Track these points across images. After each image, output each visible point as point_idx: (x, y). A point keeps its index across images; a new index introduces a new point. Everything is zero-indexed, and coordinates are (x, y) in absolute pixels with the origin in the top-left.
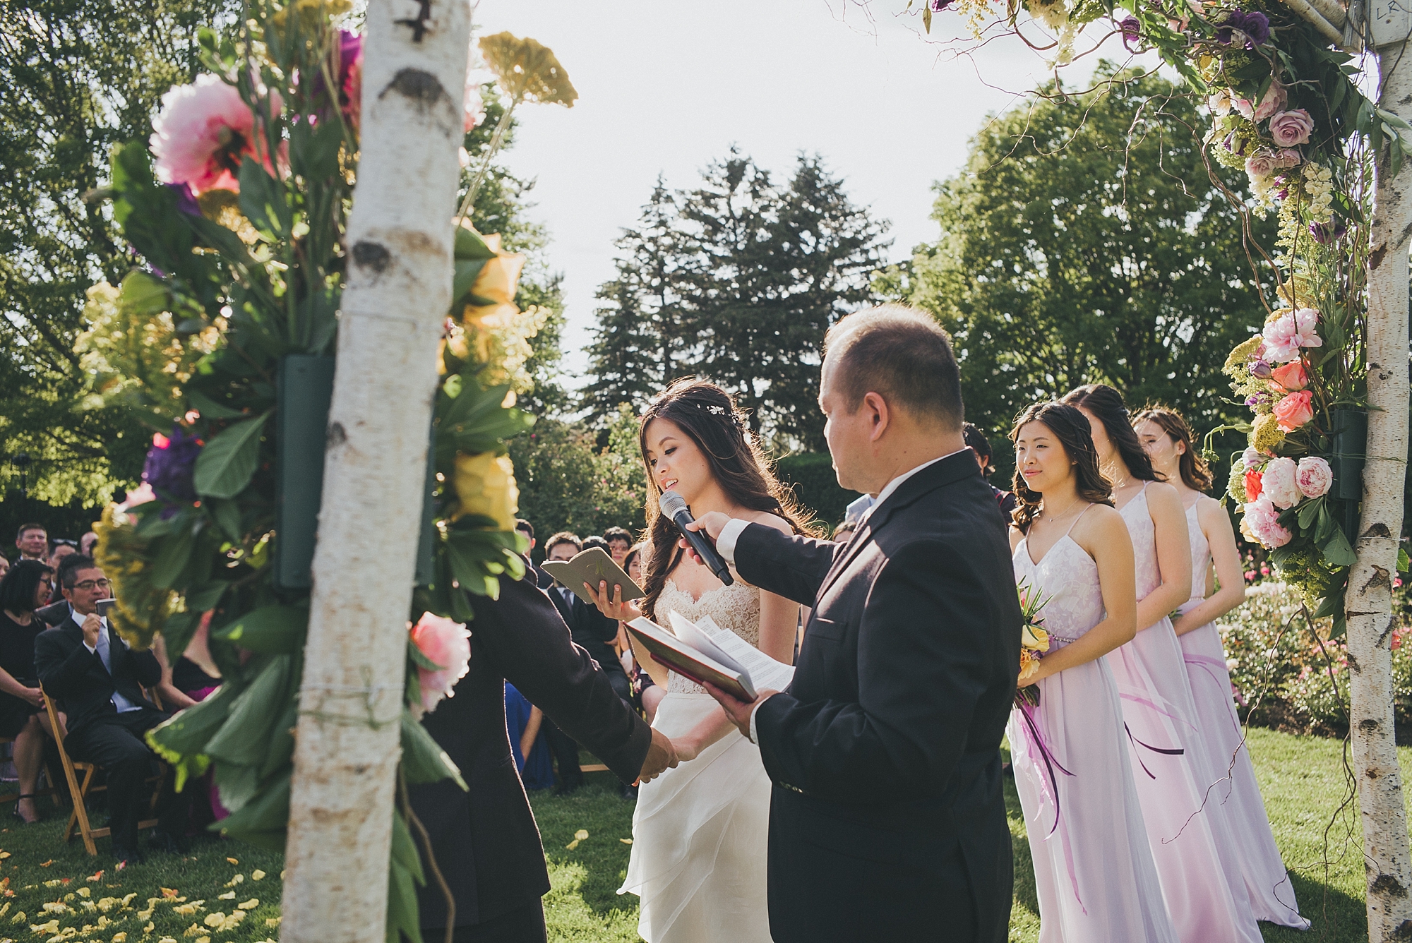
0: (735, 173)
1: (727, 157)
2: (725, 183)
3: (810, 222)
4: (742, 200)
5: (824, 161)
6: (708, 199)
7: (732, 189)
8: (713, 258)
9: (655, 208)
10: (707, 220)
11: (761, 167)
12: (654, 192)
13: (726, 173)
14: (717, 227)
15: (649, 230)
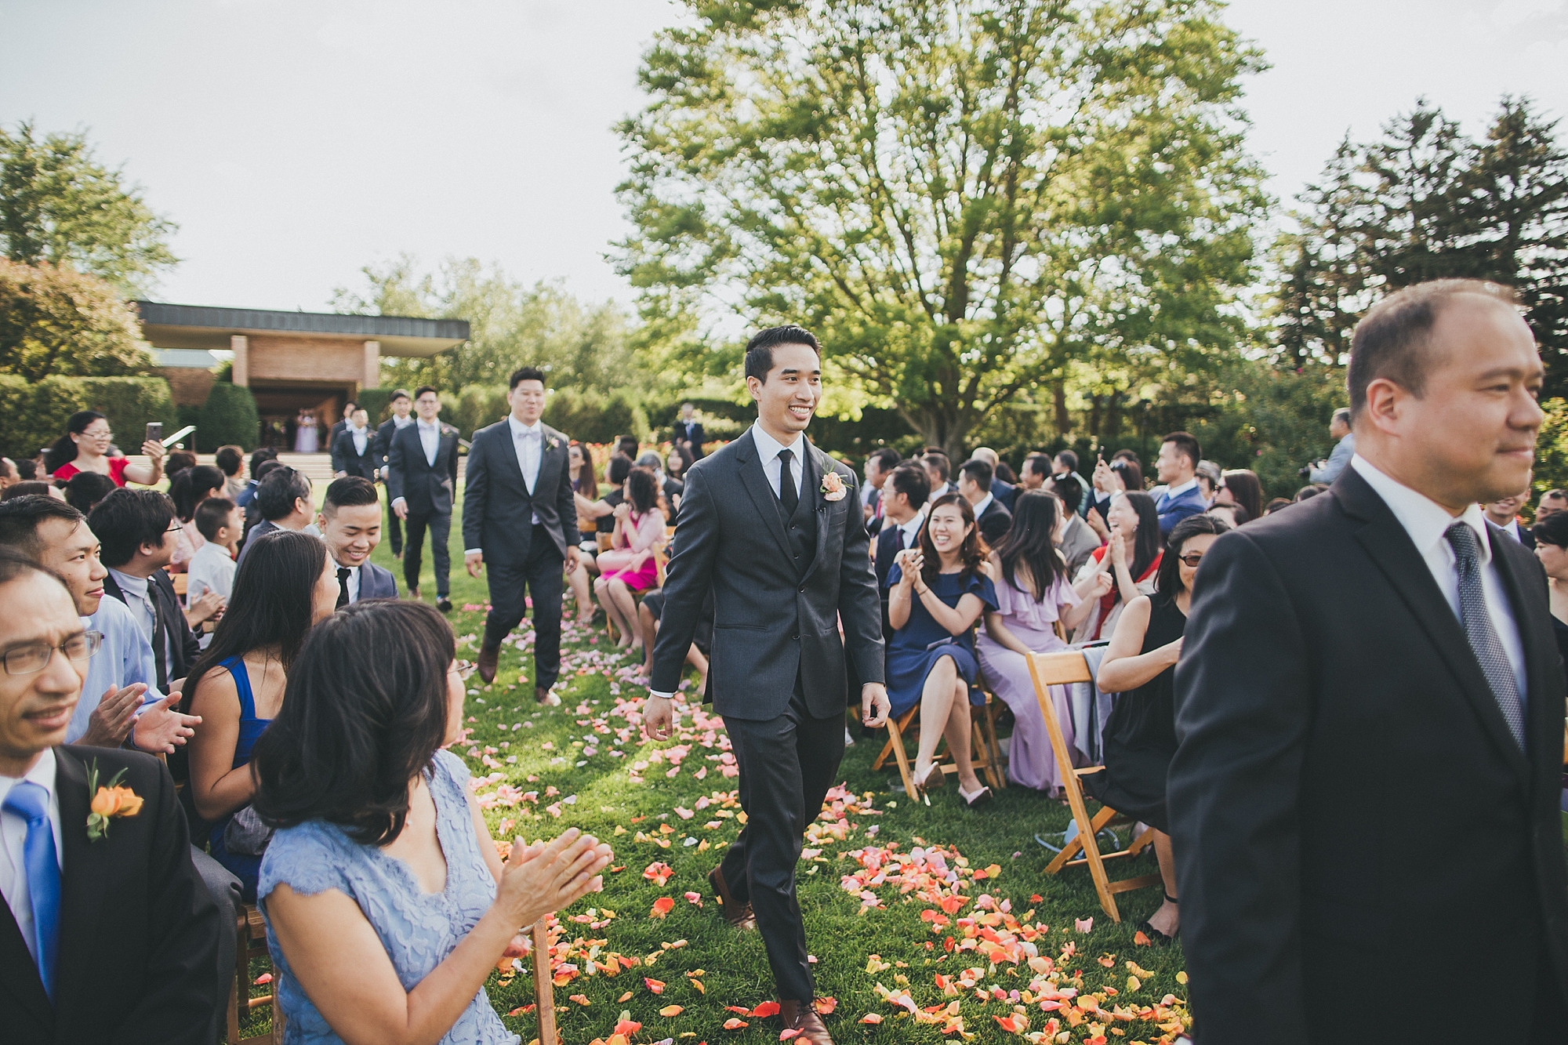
0: (1420, 126)
1: (1410, 109)
2: (1408, 136)
3: (1511, 167)
4: (1426, 153)
5: (1531, 105)
6: (1389, 152)
7: (1415, 142)
8: (1388, 210)
9: (1338, 163)
10: (1385, 173)
11: (1450, 119)
12: (1339, 147)
13: (1409, 126)
14: (1393, 179)
15: (1329, 185)
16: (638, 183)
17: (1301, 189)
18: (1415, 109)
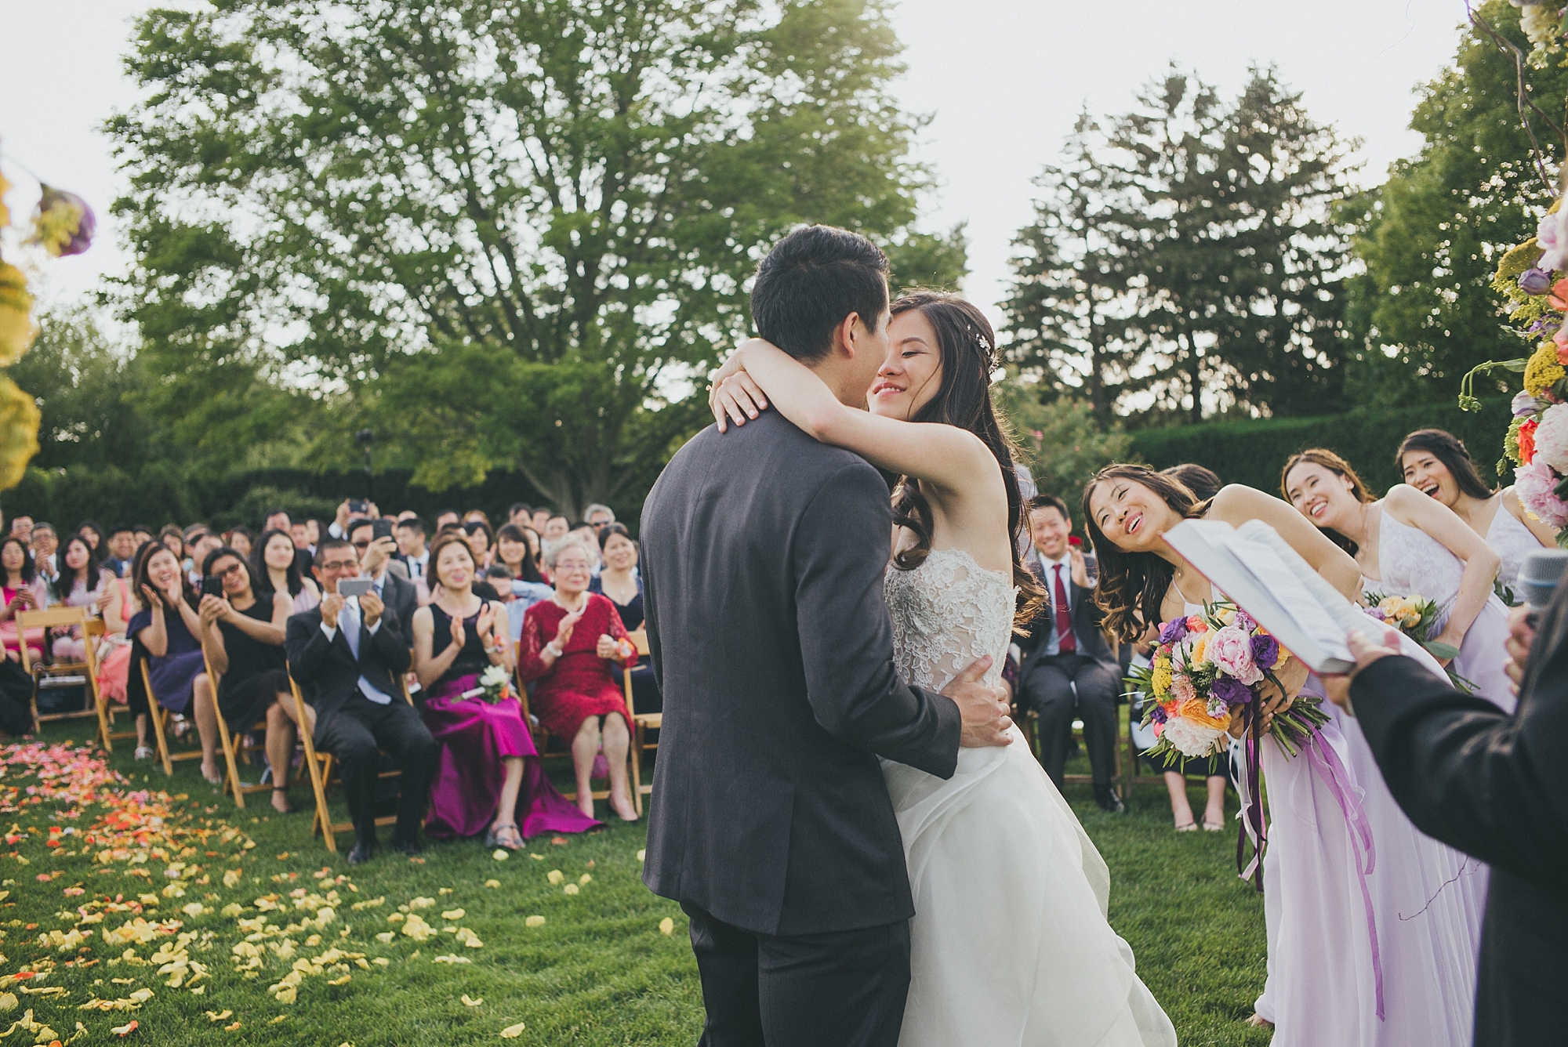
0: (1174, 91)
1: (1165, 73)
2: (1162, 104)
3: (1261, 144)
4: (1183, 124)
6: (1141, 124)
7: (1170, 111)
8: (1146, 193)
9: (1078, 138)
10: (1140, 148)
11: (1208, 83)
12: (1077, 120)
13: (1164, 92)
14: (1151, 157)
15: (1071, 164)
16: (141, 198)
17: (1039, 171)
18: (1169, 73)
